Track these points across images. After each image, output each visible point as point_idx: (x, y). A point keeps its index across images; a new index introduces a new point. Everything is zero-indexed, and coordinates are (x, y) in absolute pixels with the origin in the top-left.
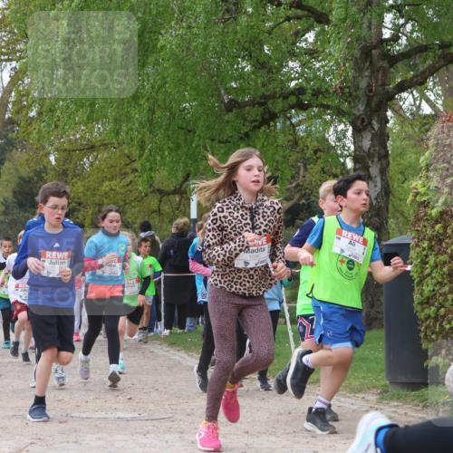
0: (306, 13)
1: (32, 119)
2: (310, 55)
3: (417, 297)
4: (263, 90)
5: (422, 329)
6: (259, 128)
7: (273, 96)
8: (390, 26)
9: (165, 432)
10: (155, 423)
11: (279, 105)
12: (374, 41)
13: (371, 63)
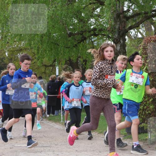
0: (97, 2)
2: (98, 16)
4: (81, 29)
6: (80, 42)
7: (85, 31)
8: (127, 6)
9: (48, 151)
10: (44, 148)
11: (87, 34)
12: (121, 12)
13: (120, 19)
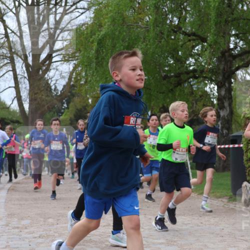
0: (197, 38)
1: (82, 84)
2: (199, 55)
3: (245, 158)
4: (179, 71)
5: (247, 171)
6: (177, 86)
8: (233, 43)
11: (185, 77)
12: (227, 50)
13: (225, 58)
